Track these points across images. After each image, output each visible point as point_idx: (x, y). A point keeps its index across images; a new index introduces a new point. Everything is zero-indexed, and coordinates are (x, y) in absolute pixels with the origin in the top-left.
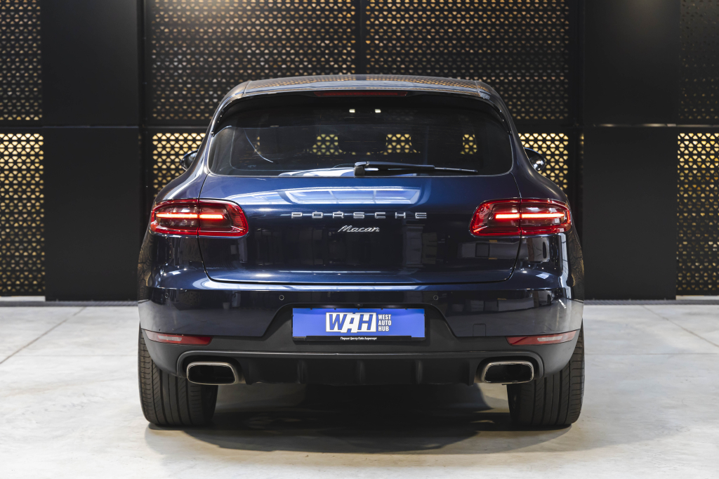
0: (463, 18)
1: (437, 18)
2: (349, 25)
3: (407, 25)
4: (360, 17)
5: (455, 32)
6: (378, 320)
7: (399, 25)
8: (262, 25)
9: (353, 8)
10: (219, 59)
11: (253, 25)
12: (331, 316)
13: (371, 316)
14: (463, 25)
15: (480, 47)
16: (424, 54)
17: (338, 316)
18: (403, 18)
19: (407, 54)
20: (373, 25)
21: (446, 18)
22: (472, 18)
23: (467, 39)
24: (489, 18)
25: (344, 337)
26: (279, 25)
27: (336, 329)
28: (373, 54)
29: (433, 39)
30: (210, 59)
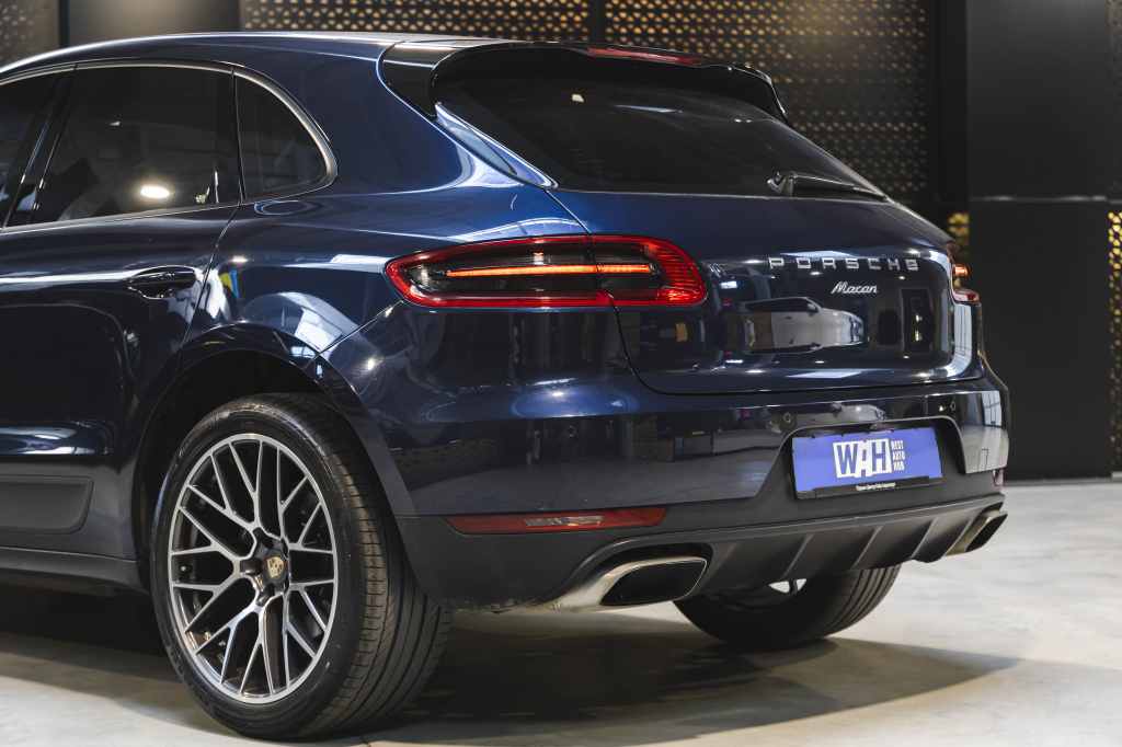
6: (891, 451)
12: (839, 448)
13: (884, 444)
17: (848, 447)
25: (860, 485)
27: (848, 474)
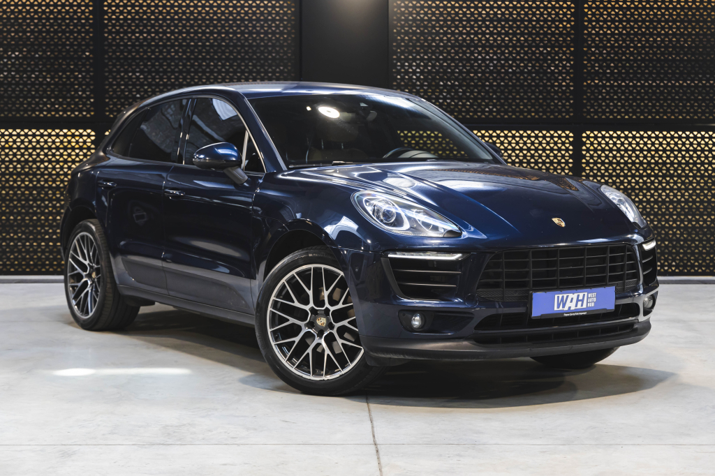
0: (670, 28)
1: (647, 28)
2: (568, 34)
3: (620, 34)
4: (579, 27)
5: (663, 41)
7: (613, 34)
8: (491, 34)
9: (573, 19)
10: (453, 64)
11: (484, 34)
14: (670, 34)
15: (685, 54)
16: (635, 60)
18: (617, 28)
19: (620, 60)
20: (590, 34)
21: (655, 28)
22: (678, 28)
23: (674, 47)
24: (693, 28)
26: (507, 34)
28: (589, 60)
29: (643, 47)
30: (445, 64)
